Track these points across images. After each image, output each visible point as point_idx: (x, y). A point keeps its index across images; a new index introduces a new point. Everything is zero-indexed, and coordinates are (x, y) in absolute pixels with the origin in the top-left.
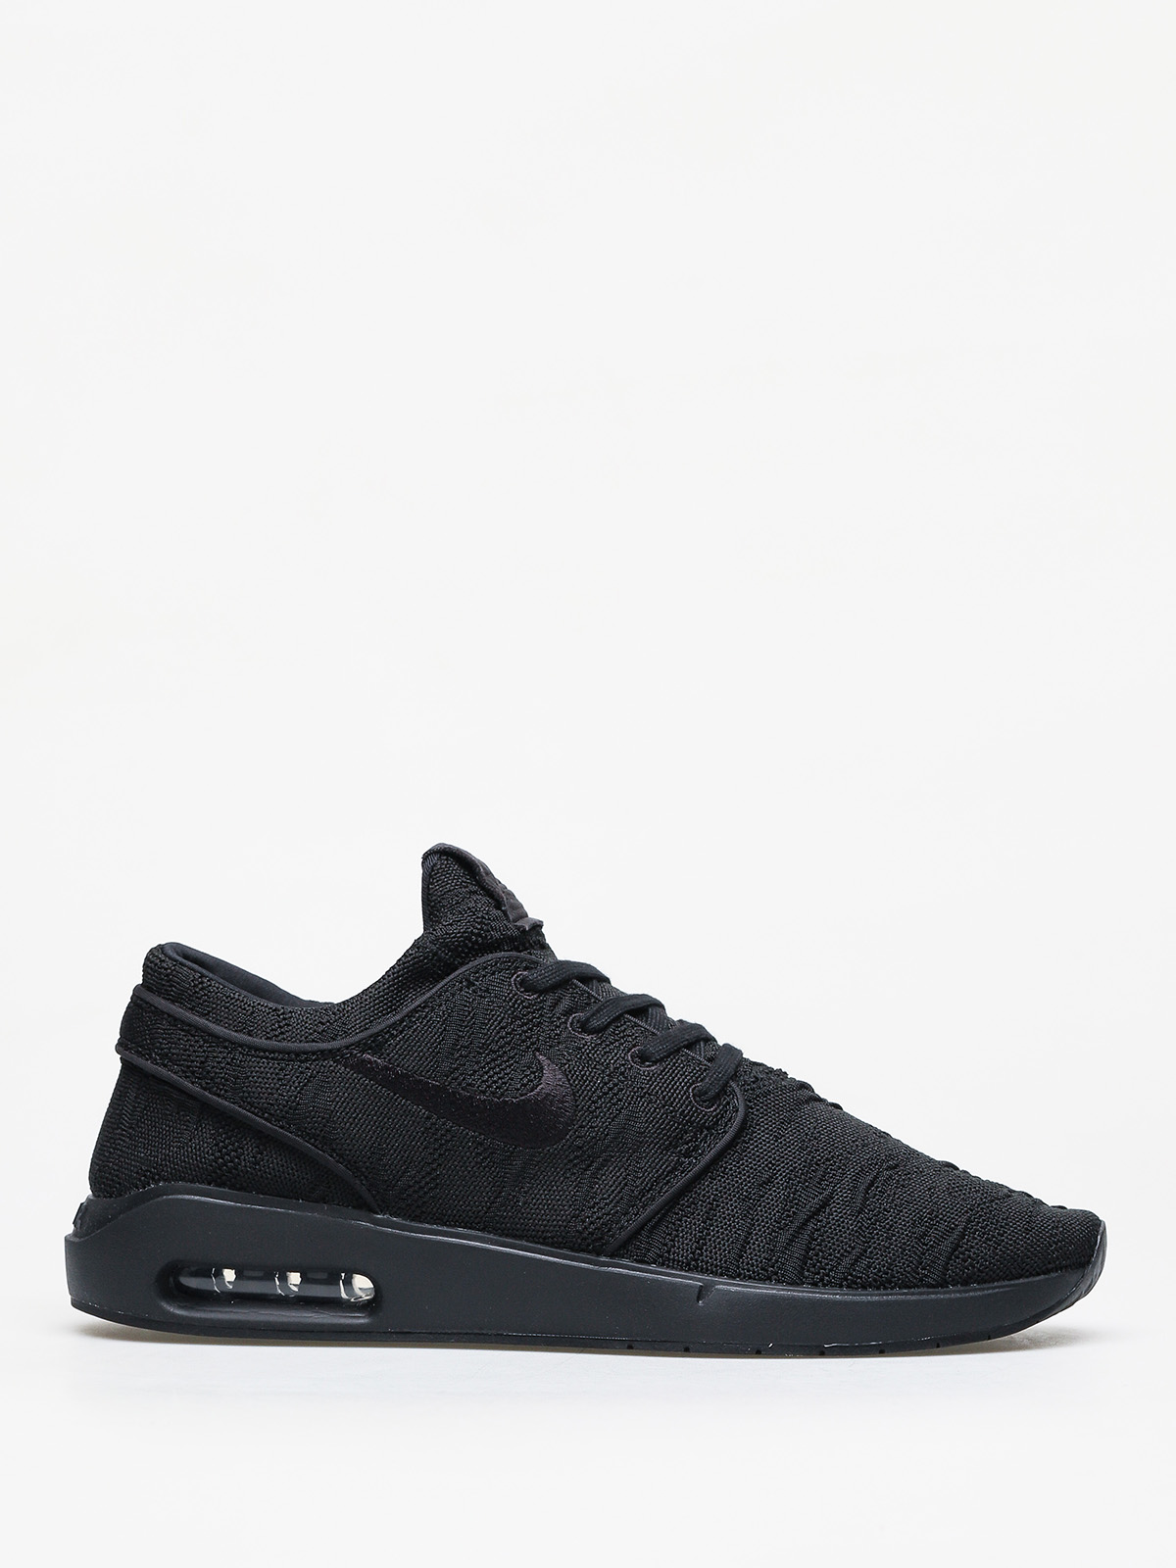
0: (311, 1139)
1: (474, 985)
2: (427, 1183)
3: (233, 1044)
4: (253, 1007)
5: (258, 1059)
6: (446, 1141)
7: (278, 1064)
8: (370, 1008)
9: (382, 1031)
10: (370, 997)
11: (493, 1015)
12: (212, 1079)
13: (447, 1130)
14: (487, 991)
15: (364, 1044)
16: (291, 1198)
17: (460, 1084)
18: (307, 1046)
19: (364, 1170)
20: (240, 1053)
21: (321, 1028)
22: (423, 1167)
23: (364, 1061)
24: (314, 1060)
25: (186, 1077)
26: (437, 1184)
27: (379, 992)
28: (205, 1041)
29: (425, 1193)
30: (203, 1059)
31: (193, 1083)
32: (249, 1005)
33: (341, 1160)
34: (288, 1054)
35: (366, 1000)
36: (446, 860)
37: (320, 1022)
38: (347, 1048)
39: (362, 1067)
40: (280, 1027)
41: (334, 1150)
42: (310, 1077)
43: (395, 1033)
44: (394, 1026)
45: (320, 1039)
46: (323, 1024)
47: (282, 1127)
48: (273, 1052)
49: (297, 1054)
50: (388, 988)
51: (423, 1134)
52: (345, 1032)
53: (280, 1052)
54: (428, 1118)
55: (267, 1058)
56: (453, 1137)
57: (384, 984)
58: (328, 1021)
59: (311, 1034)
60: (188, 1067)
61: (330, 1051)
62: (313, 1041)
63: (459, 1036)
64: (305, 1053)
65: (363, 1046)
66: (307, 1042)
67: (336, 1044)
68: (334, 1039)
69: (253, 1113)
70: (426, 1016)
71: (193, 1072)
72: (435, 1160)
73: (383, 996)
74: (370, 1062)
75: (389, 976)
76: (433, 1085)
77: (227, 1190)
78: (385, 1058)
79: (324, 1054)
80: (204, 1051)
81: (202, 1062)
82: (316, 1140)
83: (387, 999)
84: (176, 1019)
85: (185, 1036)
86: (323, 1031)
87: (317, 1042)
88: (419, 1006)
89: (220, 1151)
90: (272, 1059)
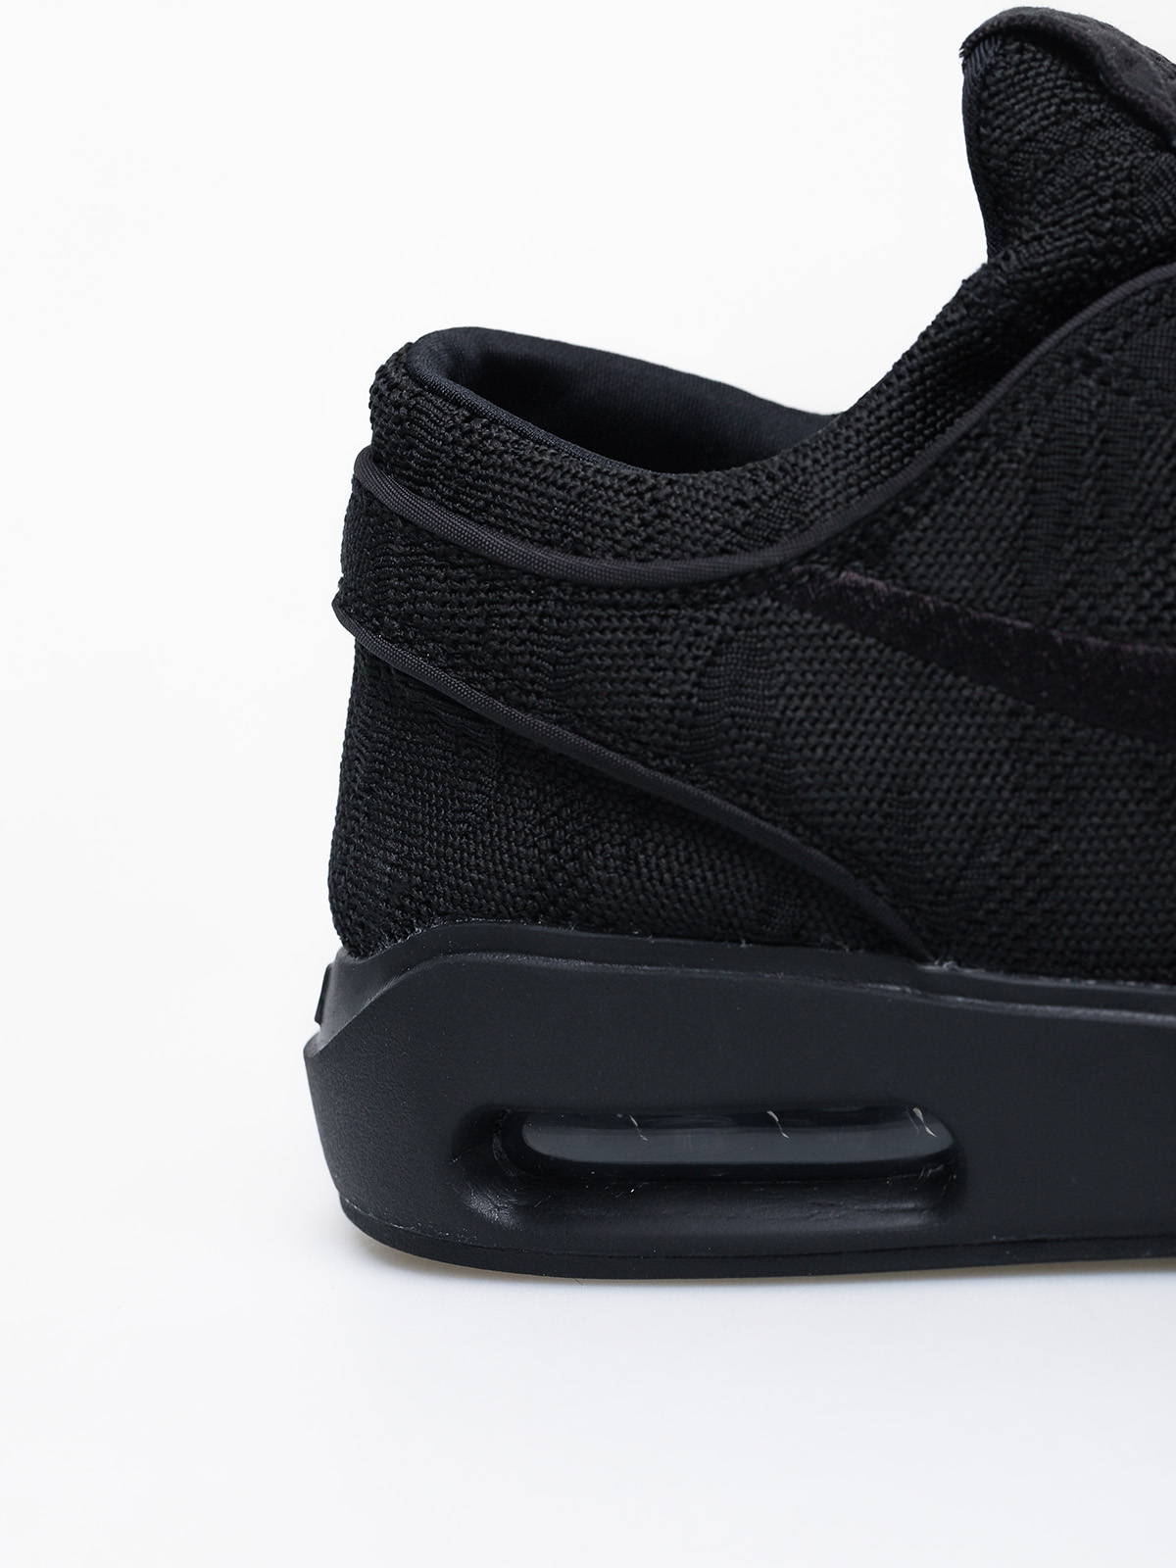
0: (739, 793)
1: (1099, 363)
2: (1030, 878)
3: (539, 578)
4: (584, 480)
5: (597, 612)
6: (1065, 766)
7: (643, 617)
8: (858, 459)
9: (879, 509)
10: (858, 432)
11: (1151, 440)
12: (505, 669)
13: (1064, 740)
14: (1135, 374)
15: (842, 547)
16: (722, 940)
17: (1082, 621)
18: (704, 566)
19: (873, 858)
20: (557, 600)
21: (742, 515)
22: (1016, 836)
23: (843, 587)
24: (728, 599)
25: (456, 668)
26: (1057, 878)
27: (879, 419)
28: (481, 578)
29: (1031, 902)
30: (480, 623)
31: (468, 681)
32: (574, 477)
33: (816, 839)
34: (664, 590)
35: (848, 440)
36: (1020, 51)
37: (738, 502)
38: (802, 559)
39: (840, 605)
40: (645, 524)
41: (795, 816)
42: (720, 642)
43: (911, 511)
44: (908, 494)
45: (740, 545)
46: (744, 505)
47: (670, 772)
48: (631, 590)
49: (685, 590)
50: (901, 407)
51: (1006, 753)
52: (799, 522)
53: (644, 589)
54: (1014, 714)
55: (616, 606)
56: (1079, 754)
57: (890, 399)
58: (757, 499)
59: (717, 534)
60: (455, 644)
61: (762, 572)
62: (723, 551)
63: (1070, 502)
64: (702, 584)
65: (842, 550)
66: (709, 555)
67: (771, 555)
68: (772, 542)
69: (603, 743)
70: (984, 460)
71: (466, 656)
72: (1044, 816)
73: (889, 428)
74: (858, 589)
75: (900, 377)
76: (1016, 631)
77: (572, 931)
78: (894, 577)
79: (747, 582)
80: (480, 603)
81: (480, 631)
82: (751, 795)
83: (900, 434)
84: (418, 530)
85: (440, 567)
86: (746, 524)
87: (730, 553)
88: (966, 436)
89: (550, 836)
90: (630, 606)
